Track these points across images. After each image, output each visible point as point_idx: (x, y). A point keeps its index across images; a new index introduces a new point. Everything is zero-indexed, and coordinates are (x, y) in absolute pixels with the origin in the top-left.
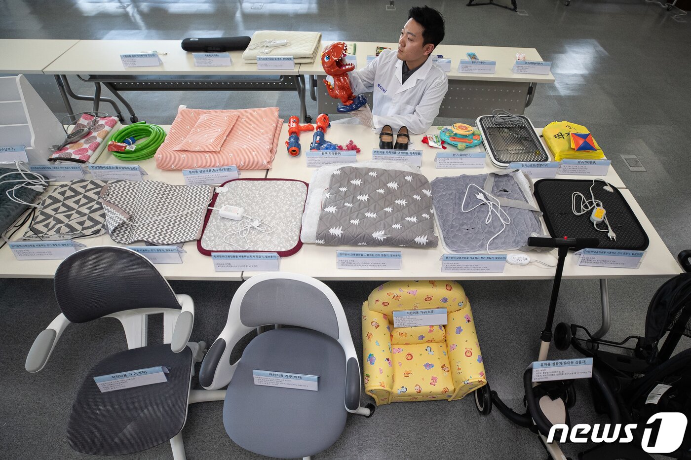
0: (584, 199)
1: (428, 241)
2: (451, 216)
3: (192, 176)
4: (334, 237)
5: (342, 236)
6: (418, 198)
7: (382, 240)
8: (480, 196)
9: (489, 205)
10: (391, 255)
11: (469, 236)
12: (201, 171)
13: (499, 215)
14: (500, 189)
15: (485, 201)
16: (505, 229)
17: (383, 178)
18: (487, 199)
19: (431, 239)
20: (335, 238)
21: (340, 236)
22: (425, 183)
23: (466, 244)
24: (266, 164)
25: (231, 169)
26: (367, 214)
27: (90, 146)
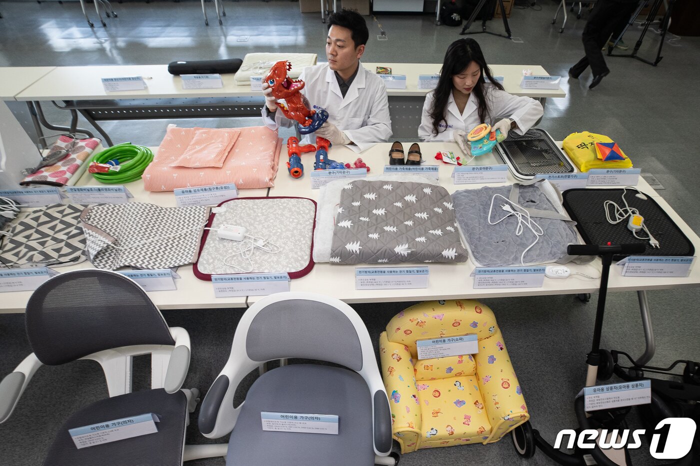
0: (617, 208)
1: (456, 254)
2: (477, 229)
3: (185, 196)
4: (351, 253)
5: (360, 252)
6: (440, 211)
7: (406, 254)
8: (507, 208)
9: (518, 216)
10: (418, 271)
11: (500, 249)
12: (195, 191)
13: (530, 226)
14: (527, 200)
15: (513, 212)
16: (539, 240)
17: (399, 191)
18: (514, 210)
19: (460, 252)
20: (352, 255)
21: (358, 252)
22: (445, 196)
23: (498, 257)
24: (268, 181)
25: (229, 188)
26: (385, 228)
27: (69, 168)
